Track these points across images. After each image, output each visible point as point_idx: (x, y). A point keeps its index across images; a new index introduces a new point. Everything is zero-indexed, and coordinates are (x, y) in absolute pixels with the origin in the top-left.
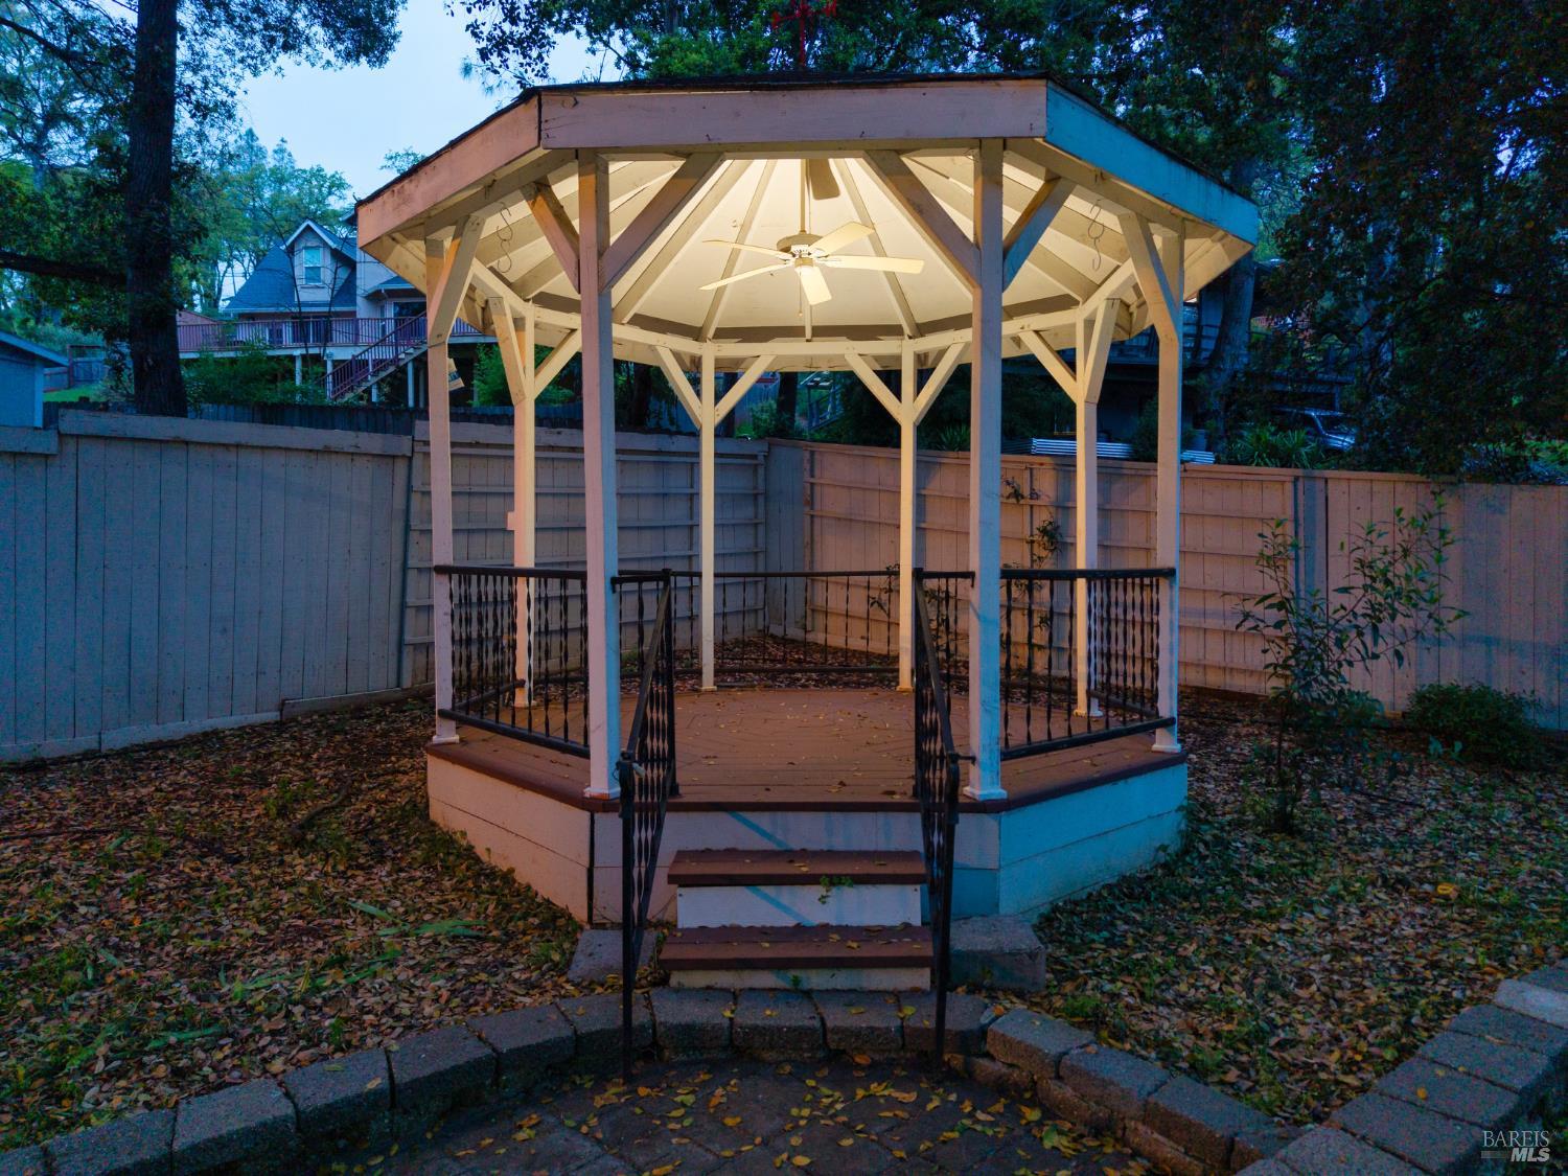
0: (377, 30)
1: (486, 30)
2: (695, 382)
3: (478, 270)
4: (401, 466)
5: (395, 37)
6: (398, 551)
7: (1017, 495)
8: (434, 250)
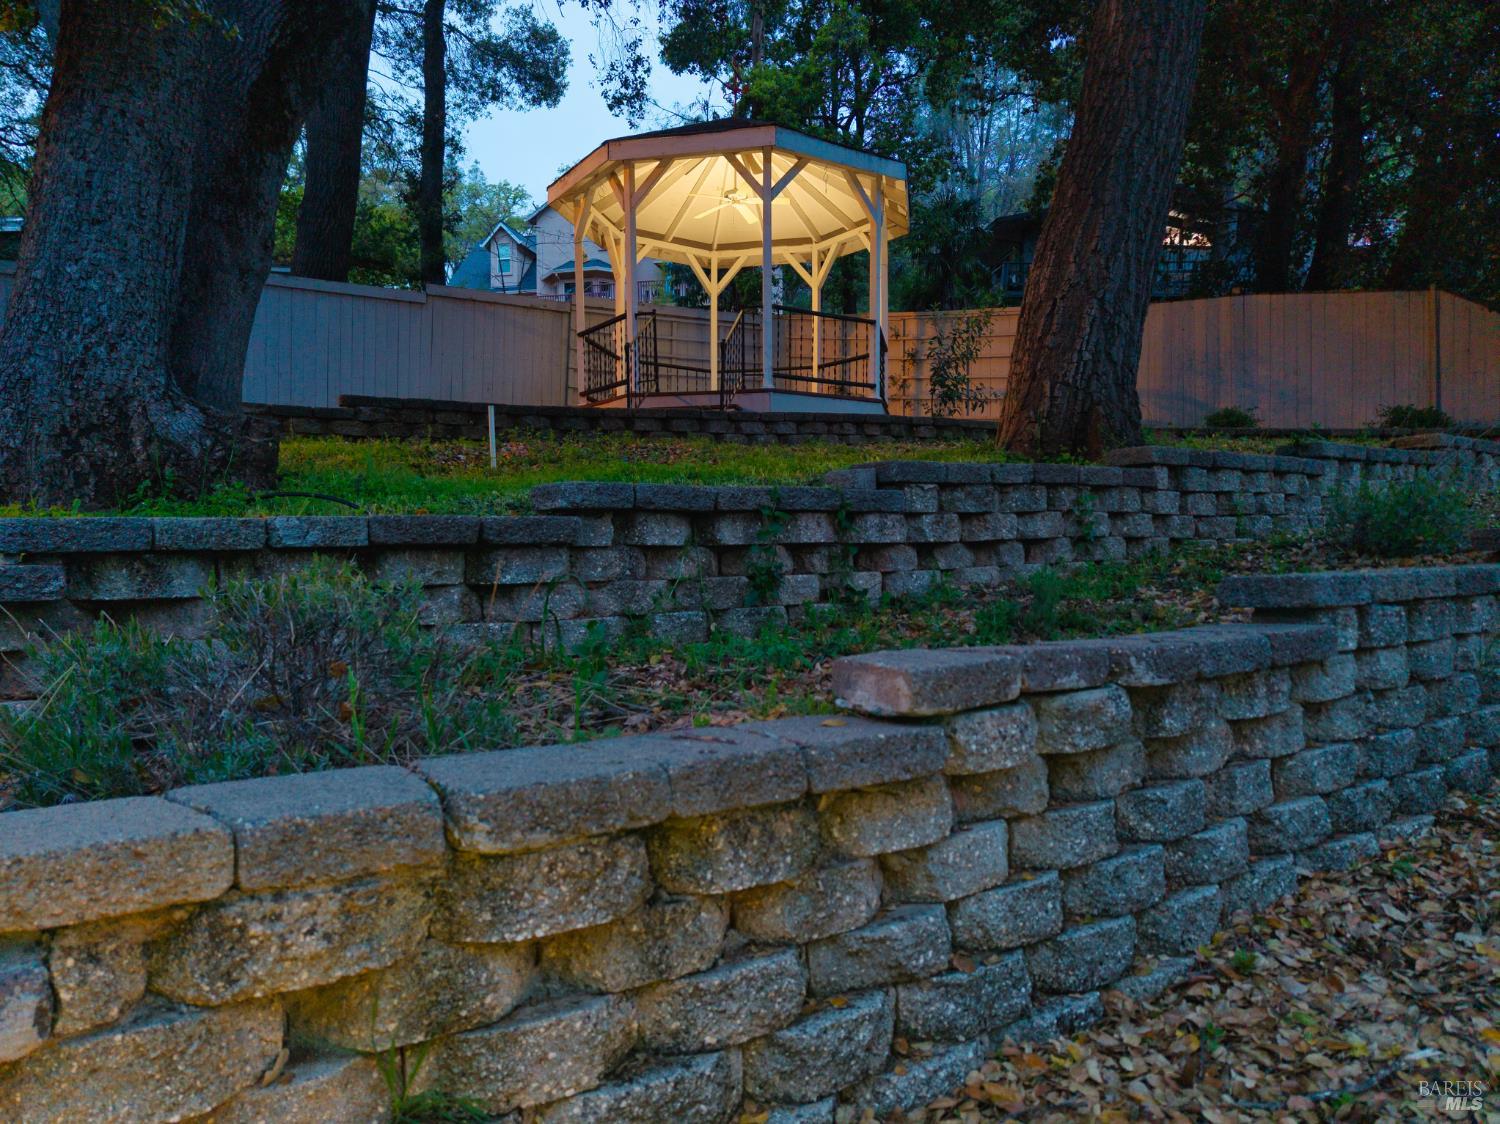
0: (553, 81)
1: (611, 94)
2: (708, 272)
3: (594, 214)
4: (566, 317)
5: (565, 87)
6: (564, 360)
7: (897, 336)
8: (577, 204)
